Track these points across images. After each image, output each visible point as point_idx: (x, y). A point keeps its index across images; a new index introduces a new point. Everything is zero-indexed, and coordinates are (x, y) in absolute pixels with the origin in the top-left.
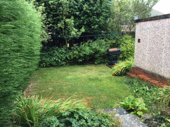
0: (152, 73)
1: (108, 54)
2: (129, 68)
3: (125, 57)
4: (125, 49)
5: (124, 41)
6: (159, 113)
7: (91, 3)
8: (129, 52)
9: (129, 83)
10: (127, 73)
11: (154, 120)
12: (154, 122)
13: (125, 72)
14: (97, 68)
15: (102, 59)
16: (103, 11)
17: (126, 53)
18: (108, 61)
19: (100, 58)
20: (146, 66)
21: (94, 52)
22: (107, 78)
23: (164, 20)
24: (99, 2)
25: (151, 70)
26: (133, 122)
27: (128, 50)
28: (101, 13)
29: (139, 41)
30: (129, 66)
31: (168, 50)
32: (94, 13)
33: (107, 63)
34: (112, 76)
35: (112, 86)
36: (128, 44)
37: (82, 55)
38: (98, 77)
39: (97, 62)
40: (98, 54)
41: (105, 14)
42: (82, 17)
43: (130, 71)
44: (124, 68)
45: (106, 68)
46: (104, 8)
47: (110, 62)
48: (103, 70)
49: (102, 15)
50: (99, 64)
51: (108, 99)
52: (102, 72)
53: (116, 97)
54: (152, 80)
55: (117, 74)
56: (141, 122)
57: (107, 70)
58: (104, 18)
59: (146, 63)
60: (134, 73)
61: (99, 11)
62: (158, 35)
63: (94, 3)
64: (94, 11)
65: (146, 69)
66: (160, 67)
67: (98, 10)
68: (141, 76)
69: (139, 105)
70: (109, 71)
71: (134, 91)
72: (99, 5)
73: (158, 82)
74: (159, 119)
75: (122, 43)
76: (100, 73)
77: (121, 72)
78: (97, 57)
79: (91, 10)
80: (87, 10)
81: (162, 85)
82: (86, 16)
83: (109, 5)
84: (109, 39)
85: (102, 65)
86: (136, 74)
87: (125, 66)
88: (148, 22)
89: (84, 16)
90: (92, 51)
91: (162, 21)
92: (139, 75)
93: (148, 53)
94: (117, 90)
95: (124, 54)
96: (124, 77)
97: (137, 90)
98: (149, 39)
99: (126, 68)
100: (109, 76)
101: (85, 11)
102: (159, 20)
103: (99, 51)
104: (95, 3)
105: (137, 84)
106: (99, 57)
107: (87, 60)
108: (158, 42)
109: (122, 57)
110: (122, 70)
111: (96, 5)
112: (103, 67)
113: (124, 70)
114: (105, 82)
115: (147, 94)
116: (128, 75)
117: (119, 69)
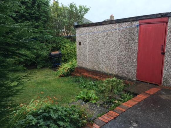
0: (93, 70)
1: (50, 57)
2: (73, 69)
3: (66, 60)
4: (66, 52)
5: (64, 44)
6: (108, 98)
7: (29, 6)
8: (70, 55)
9: (76, 81)
10: (72, 73)
11: (105, 104)
12: (106, 105)
13: (71, 73)
14: (41, 72)
15: (45, 63)
16: (41, 15)
17: (67, 55)
18: (51, 64)
19: (43, 62)
20: (88, 65)
21: (36, 57)
22: (55, 80)
23: (99, 27)
24: (37, 6)
25: (92, 68)
26: (92, 108)
27: (68, 53)
28: (39, 17)
29: (80, 44)
30: (73, 67)
31: (104, 51)
32: (32, 17)
33: (50, 66)
34: (59, 78)
35: (62, 86)
36: (67, 47)
37: (23, 60)
38: (45, 80)
39: (39, 66)
40: (40, 58)
41: (44, 19)
42: (20, 20)
43: (74, 71)
44: (69, 69)
45: (51, 71)
46: (42, 12)
47: (52, 65)
48: (48, 73)
49: (40, 19)
50: (42, 68)
51: (62, 97)
52: (48, 75)
53: (69, 94)
54: (94, 76)
55: (63, 76)
56: (99, 107)
57: (51, 73)
58: (43, 22)
59: (88, 62)
60: (78, 72)
61: (37, 15)
62: (95, 39)
63: (31, 6)
64: (31, 14)
65: (88, 67)
66: (99, 64)
67: (36, 13)
68: (85, 74)
69: (92, 95)
70: (54, 74)
71: (82, 87)
72: (37, 9)
73: (99, 77)
74: (109, 102)
75: (62, 47)
76: (46, 76)
77: (67, 72)
78: (39, 61)
79: (28, 13)
80: (24, 13)
81: (102, 78)
82: (23, 19)
83: (47, 10)
84: (50, 43)
85: (45, 69)
86: (80, 73)
87: (69, 67)
88: (86, 28)
89: (21, 18)
90: (34, 55)
91: (97, 27)
92: (83, 74)
93: (88, 54)
94: (68, 88)
95: (65, 56)
96: (70, 77)
97: (84, 86)
98: (89, 42)
99: (71, 69)
100: (56, 77)
101: (22, 14)
102: (95, 27)
103: (40, 55)
104: (33, 7)
105: (83, 81)
106: (41, 61)
107: (29, 65)
108: (96, 44)
109: (63, 59)
110: (67, 71)
111: (34, 8)
112: (47, 70)
113: (69, 71)
114: (54, 83)
115: (93, 87)
116: (73, 75)
117: (64, 70)
